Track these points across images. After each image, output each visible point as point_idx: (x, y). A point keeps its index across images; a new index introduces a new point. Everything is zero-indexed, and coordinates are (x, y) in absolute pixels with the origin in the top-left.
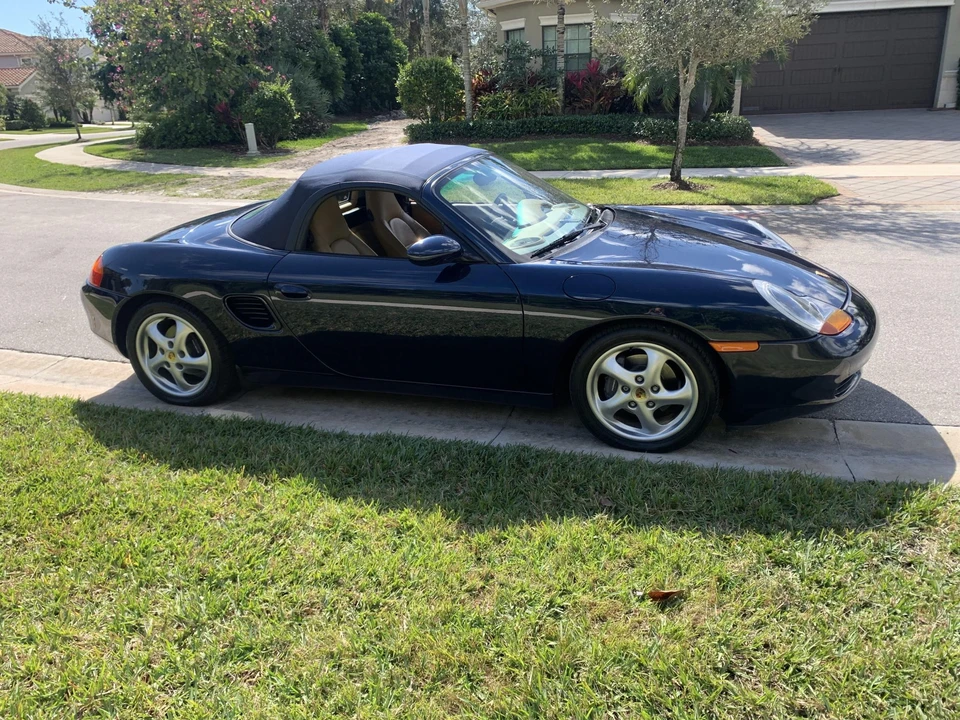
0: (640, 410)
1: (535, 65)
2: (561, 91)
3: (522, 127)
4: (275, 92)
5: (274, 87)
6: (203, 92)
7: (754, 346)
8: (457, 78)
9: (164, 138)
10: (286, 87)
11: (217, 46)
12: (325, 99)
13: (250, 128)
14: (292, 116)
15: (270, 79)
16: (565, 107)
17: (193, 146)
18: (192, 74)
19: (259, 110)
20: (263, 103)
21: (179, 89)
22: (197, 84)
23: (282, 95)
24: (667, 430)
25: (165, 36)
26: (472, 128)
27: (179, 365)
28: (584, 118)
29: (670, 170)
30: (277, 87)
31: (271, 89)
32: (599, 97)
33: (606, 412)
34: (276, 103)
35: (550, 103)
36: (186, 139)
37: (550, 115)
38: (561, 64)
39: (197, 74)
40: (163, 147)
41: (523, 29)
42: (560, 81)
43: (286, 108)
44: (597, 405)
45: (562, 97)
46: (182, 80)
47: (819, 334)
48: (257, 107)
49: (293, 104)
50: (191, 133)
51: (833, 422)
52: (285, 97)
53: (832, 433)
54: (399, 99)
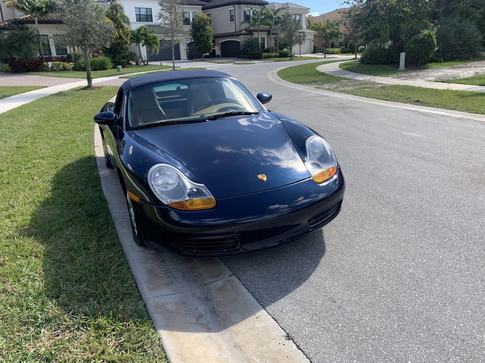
4: (426, 35)
5: (426, 32)
7: (137, 200)
10: (433, 33)
17: (381, 64)
18: (382, 27)
19: (412, 46)
20: (417, 41)
21: (375, 35)
22: (384, 32)
23: (429, 36)
30: (430, 32)
34: (427, 41)
36: (379, 60)
39: (384, 27)
40: (368, 63)
43: (431, 44)
46: (378, 30)
47: (166, 205)
48: (413, 43)
49: (435, 42)
50: (382, 57)
51: (230, 276)
52: (432, 38)
53: (215, 280)
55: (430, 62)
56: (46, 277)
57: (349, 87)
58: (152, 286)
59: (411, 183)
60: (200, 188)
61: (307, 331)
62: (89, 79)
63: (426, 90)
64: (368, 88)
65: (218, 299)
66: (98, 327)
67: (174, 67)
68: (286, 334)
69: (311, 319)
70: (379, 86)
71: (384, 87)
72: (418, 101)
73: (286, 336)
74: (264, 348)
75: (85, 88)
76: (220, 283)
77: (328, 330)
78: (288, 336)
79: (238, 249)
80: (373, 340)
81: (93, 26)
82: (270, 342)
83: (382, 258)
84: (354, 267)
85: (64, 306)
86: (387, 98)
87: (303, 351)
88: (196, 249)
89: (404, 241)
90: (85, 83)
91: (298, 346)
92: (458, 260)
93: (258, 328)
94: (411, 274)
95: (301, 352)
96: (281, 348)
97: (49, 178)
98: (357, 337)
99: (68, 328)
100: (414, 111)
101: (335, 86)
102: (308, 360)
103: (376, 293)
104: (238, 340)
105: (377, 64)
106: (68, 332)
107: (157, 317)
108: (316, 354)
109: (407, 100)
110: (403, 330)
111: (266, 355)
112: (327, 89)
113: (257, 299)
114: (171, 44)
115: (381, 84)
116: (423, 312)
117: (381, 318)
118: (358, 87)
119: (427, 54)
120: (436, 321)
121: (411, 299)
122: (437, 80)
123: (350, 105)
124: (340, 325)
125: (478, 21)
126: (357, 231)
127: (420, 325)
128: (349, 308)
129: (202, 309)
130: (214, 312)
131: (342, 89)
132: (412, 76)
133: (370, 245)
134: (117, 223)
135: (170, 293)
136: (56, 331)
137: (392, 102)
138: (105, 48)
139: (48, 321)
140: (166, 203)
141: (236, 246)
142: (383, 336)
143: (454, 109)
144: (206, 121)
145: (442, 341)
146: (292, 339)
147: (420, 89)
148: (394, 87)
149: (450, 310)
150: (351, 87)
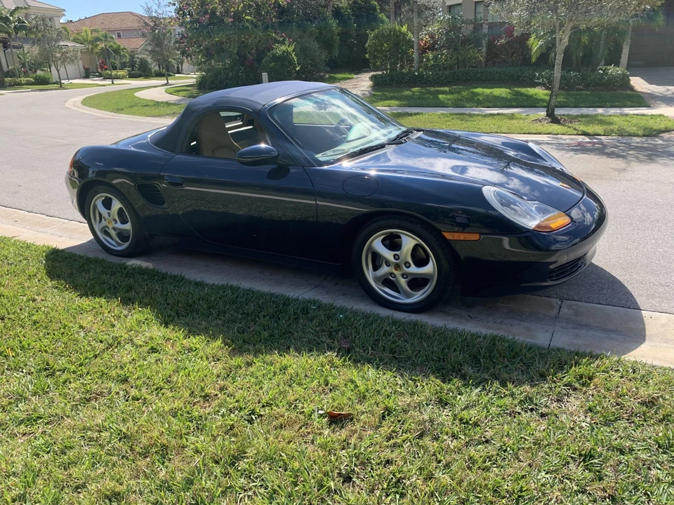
0: (397, 280)
1: (467, 30)
2: (484, 50)
3: (453, 76)
4: (284, 52)
5: (283, 48)
6: (235, 51)
7: (475, 237)
8: (410, 41)
9: (213, 82)
10: (291, 49)
11: (248, 20)
12: (323, 57)
13: (264, 76)
14: (295, 67)
15: (283, 43)
16: (487, 61)
18: (229, 39)
19: (272, 64)
20: (276, 58)
21: (219, 50)
22: (232, 46)
23: (288, 53)
24: (418, 296)
25: (213, 12)
26: (417, 77)
27: (114, 229)
28: (499, 70)
29: (546, 109)
30: (285, 48)
31: (280, 49)
32: (513, 54)
33: (376, 279)
34: (285, 57)
35: (475, 58)
37: (475, 67)
38: (485, 30)
39: (232, 39)
41: (460, 4)
42: (484, 43)
43: (291, 62)
44: (370, 275)
45: (484, 54)
46: (222, 43)
47: (532, 230)
48: (271, 61)
49: (296, 60)
51: (562, 302)
52: (290, 55)
54: (367, 56)
65: (592, 321)
76: (566, 311)
93: (667, 323)
125: (316, 38)
140: (531, 228)
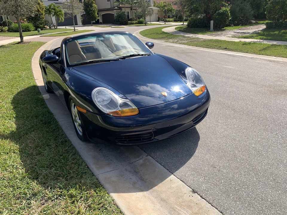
4: (224, 11)
5: (224, 9)
7: (85, 111)
10: (228, 9)
13: (212, 22)
14: (228, 18)
17: (200, 27)
19: (217, 17)
20: (220, 14)
21: (196, 10)
22: (201, 9)
34: (224, 14)
36: (198, 25)
39: (201, 5)
40: (192, 27)
43: (227, 16)
46: (197, 7)
47: (107, 114)
48: (217, 15)
49: (230, 15)
50: (200, 23)
51: (147, 156)
52: (227, 12)
53: (138, 159)
54: (266, 13)
55: (226, 27)
56: (25, 166)
57: (185, 41)
58: (98, 166)
59: (238, 95)
60: (127, 102)
61: (204, 187)
62: (21, 37)
63: (228, 42)
64: (195, 41)
65: (143, 171)
66: (71, 196)
67: (75, 30)
68: (192, 190)
69: (205, 179)
70: (201, 40)
71: (205, 41)
72: (226, 48)
73: (192, 191)
74: (181, 200)
75: (19, 43)
76: (141, 161)
77: (216, 185)
78: (194, 191)
79: (153, 139)
80: (245, 188)
81: (22, 2)
82: (183, 196)
83: (235, 140)
84: (220, 146)
85: (43, 184)
86: (208, 47)
87: (205, 199)
88: (126, 141)
89: (244, 129)
90: (18, 39)
91: (201, 197)
92: (277, 138)
93: (174, 188)
94: (254, 148)
95: (204, 200)
96: (191, 199)
97: (10, 100)
98: (235, 188)
99: (49, 198)
100: (225, 54)
101: (176, 40)
102: (210, 204)
103: (237, 161)
104: (163, 196)
105: (197, 27)
106: (50, 201)
107: (107, 186)
108: (214, 201)
109: (220, 48)
110: (260, 181)
111: (183, 204)
112: (172, 42)
113: (168, 170)
114: (72, 15)
115: (203, 39)
116: (268, 169)
117: (245, 175)
118: (190, 41)
119: (225, 21)
120: (277, 175)
121: (259, 163)
122: (233, 36)
123: (188, 51)
124: (223, 181)
125: (251, 3)
126: (215, 124)
127: (268, 177)
128: (225, 171)
129: (134, 178)
130: (142, 179)
131: (181, 42)
132: (219, 34)
133: (226, 132)
134: (64, 128)
135: (111, 170)
136: (41, 201)
137: (211, 49)
138: (31, 16)
139: (35, 195)
140: (106, 113)
141: (151, 138)
142: (250, 186)
143: (247, 53)
144: (119, 60)
145: (283, 186)
146: (196, 192)
147: (225, 41)
148: (211, 41)
149: (283, 167)
150: (186, 41)
